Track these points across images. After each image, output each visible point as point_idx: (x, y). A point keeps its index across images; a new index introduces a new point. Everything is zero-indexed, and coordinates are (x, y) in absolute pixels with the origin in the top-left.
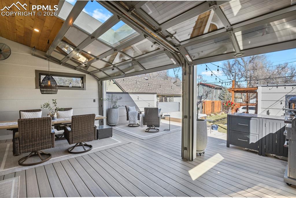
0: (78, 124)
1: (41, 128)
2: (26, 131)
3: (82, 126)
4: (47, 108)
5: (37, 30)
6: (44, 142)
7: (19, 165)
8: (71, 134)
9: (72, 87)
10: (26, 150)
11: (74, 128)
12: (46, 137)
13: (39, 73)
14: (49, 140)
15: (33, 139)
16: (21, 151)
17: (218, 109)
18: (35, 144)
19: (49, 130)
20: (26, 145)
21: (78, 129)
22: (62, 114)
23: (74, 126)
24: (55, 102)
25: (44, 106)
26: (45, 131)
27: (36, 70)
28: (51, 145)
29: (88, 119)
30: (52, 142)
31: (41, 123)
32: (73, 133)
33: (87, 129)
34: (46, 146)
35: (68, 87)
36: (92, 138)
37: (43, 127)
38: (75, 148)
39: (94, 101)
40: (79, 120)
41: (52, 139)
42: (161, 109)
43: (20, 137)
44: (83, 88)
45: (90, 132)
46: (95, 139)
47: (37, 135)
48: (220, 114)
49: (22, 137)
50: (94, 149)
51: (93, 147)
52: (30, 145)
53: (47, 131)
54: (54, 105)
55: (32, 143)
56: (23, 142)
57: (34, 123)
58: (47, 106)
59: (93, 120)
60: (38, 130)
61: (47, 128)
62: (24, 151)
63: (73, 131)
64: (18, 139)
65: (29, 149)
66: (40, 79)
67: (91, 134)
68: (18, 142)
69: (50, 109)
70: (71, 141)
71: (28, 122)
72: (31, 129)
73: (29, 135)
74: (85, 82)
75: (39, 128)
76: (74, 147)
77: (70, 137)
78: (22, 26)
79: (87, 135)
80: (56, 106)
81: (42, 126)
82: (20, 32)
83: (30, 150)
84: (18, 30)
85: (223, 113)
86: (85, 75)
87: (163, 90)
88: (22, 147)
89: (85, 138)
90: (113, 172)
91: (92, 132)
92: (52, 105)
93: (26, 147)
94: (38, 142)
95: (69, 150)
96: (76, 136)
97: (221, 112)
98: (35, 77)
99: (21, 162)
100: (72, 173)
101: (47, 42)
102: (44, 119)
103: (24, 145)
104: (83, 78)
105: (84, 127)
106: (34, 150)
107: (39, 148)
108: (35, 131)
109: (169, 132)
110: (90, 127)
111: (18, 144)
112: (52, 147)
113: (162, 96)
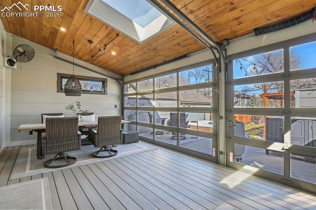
0: (105, 126)
1: (68, 128)
2: (53, 131)
3: (108, 128)
4: (72, 110)
5: (63, 29)
6: (70, 143)
7: (44, 167)
8: (97, 136)
9: (94, 91)
10: (53, 151)
11: (101, 130)
12: (73, 138)
13: (61, 77)
14: (75, 141)
15: (60, 140)
16: (48, 152)
17: (247, 120)
18: (61, 145)
19: (75, 131)
20: (53, 145)
21: (104, 131)
22: (84, 119)
23: (101, 128)
24: (79, 104)
25: (69, 107)
26: (72, 132)
27: (57, 73)
28: (77, 146)
29: (114, 121)
30: (78, 144)
31: (68, 122)
32: (99, 135)
33: (114, 131)
34: (72, 148)
35: (89, 91)
36: (118, 142)
37: (70, 128)
38: (100, 153)
39: (116, 106)
40: (106, 122)
41: (78, 141)
42: (188, 115)
43: (47, 137)
44: (104, 93)
45: (116, 136)
46: (121, 144)
47: (63, 136)
48: (249, 125)
49: (49, 137)
50: (119, 155)
51: (118, 152)
52: (57, 146)
53: (73, 131)
54: (77, 107)
55: (59, 143)
56: (50, 142)
57: (62, 123)
58: (71, 108)
59: (119, 122)
60: (65, 130)
61: (73, 129)
62: (51, 152)
63: (99, 133)
64: (45, 139)
65: (55, 150)
66: (61, 83)
67: (117, 137)
68: (45, 142)
69: (74, 111)
70: (96, 144)
71: (55, 121)
72: (58, 128)
73: (56, 135)
74: (107, 86)
75: (66, 128)
76: (99, 151)
77: (96, 139)
78: (48, 25)
79: (113, 138)
80: (80, 108)
81: (69, 126)
82: (46, 33)
83: (57, 151)
84: (44, 30)
85: (253, 123)
86: (107, 79)
87: (186, 98)
88: (49, 147)
89: (111, 142)
90: (145, 176)
91: (118, 135)
92: (76, 107)
93: (53, 148)
94: (65, 143)
95: (94, 155)
96: (102, 139)
97: (250, 122)
98: (57, 80)
99: (46, 164)
100: (101, 176)
101: (72, 42)
102: (71, 119)
103: (51, 146)
104: (104, 82)
105: (110, 129)
106: (60, 152)
107: (66, 150)
108: (62, 131)
109: (197, 140)
110: (116, 130)
111: (45, 144)
112: (78, 149)
113: (185, 103)
